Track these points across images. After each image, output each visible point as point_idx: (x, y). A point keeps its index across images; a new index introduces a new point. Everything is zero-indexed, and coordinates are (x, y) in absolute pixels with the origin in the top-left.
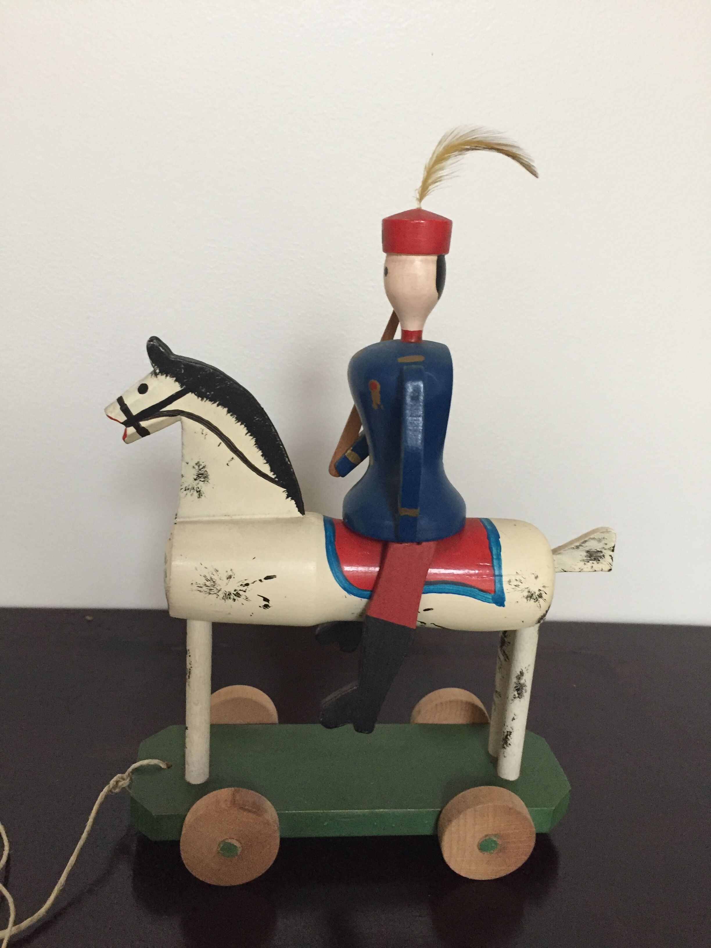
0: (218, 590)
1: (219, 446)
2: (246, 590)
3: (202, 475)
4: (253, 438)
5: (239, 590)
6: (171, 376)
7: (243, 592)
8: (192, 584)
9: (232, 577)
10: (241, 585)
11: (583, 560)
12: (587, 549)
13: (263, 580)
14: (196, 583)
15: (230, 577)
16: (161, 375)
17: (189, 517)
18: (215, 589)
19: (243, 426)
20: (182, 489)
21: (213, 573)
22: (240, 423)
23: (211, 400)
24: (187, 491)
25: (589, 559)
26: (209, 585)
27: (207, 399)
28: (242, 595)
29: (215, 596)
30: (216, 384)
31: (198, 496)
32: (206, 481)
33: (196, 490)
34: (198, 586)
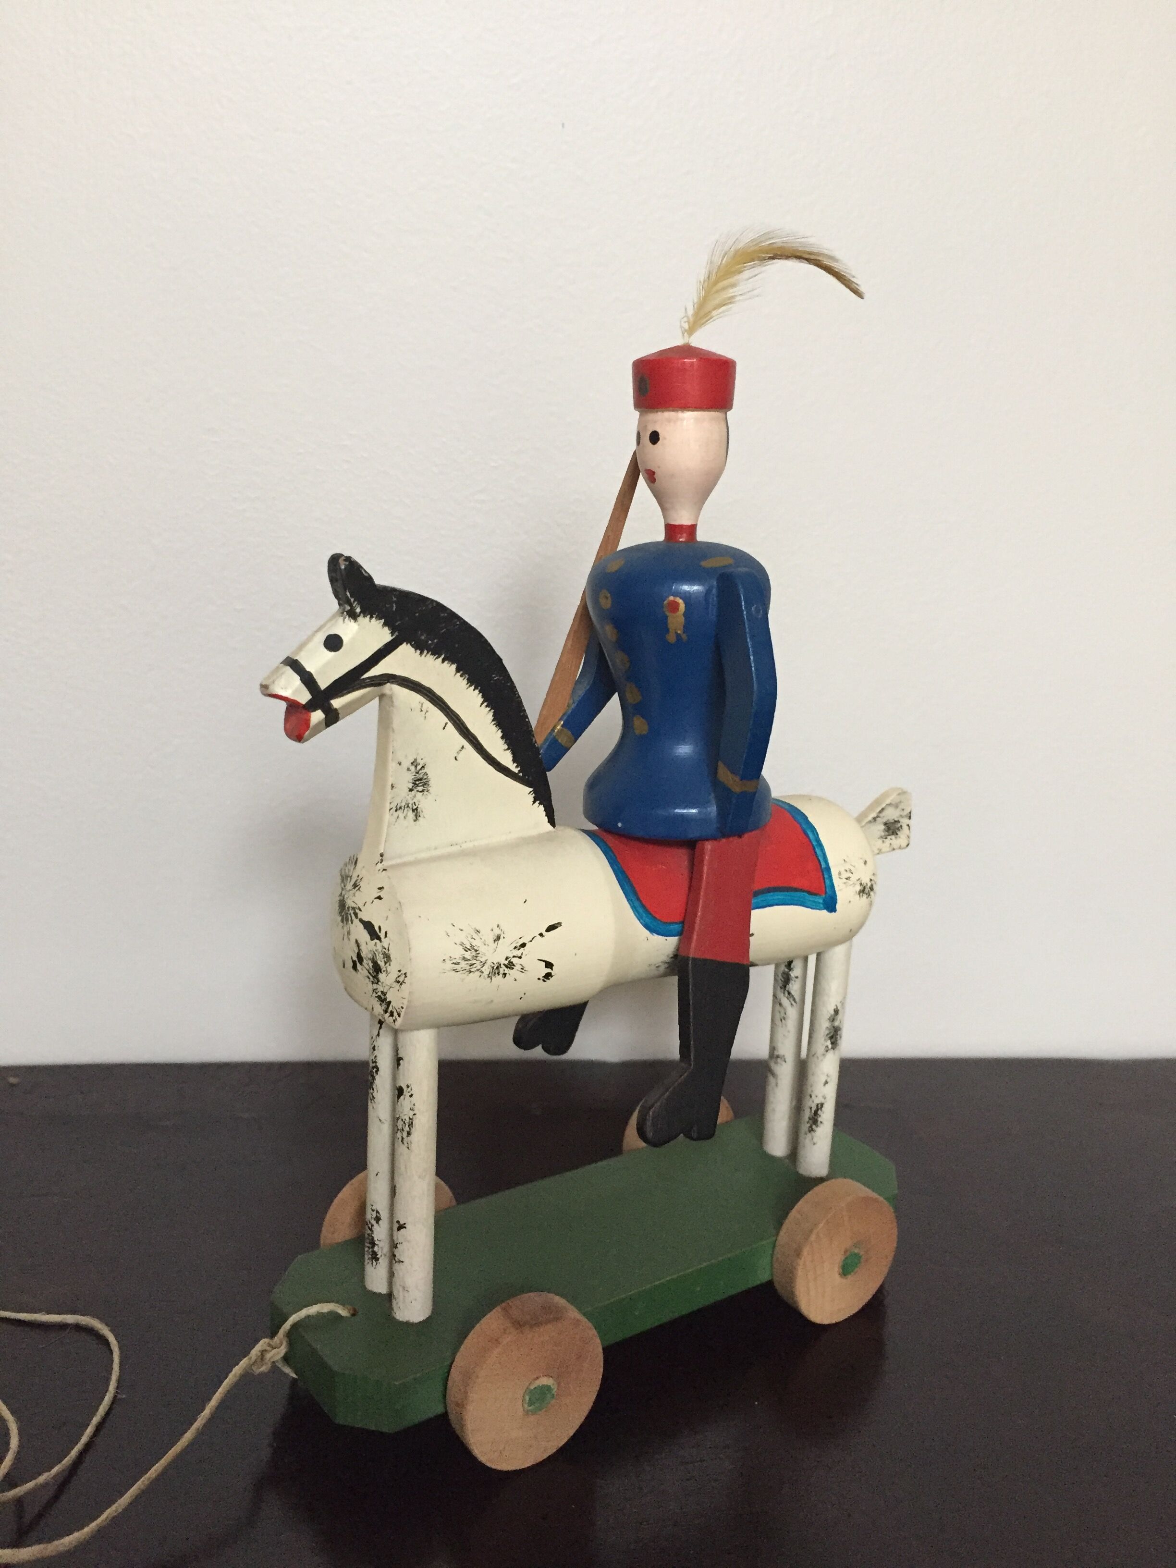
0: (482, 963)
1: (444, 728)
2: (522, 954)
3: (420, 782)
4: (490, 710)
5: (512, 957)
6: (378, 618)
7: (517, 958)
8: (444, 960)
9: (502, 937)
10: (515, 948)
11: (881, 837)
12: (885, 820)
13: (544, 933)
14: (451, 957)
15: (498, 938)
16: (364, 617)
17: (400, 856)
18: (478, 963)
19: (477, 691)
20: (391, 809)
21: (472, 936)
22: (473, 687)
23: (433, 654)
24: (399, 812)
25: (887, 833)
26: (469, 958)
27: (428, 653)
28: (517, 964)
29: (478, 973)
30: (441, 626)
31: (415, 818)
32: (425, 792)
33: (411, 808)
34: (453, 963)
